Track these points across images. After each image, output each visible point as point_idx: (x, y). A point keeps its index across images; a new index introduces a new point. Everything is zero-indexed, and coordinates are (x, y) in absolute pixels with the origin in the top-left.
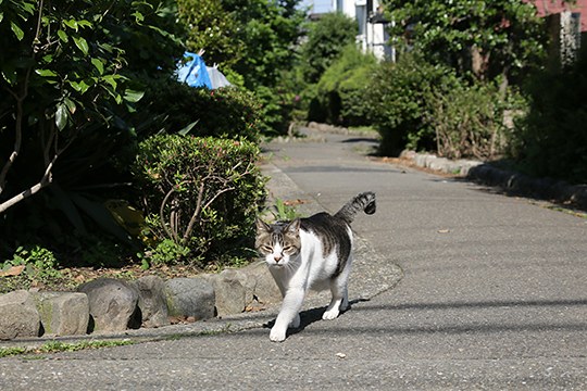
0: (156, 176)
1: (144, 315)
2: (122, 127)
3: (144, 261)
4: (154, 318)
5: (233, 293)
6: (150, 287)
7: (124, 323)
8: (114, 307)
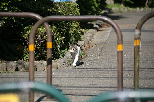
0: (26, 38)
1: (19, 69)
2: (19, 24)
3: (22, 59)
4: (21, 70)
5: (41, 66)
6: (20, 63)
7: (14, 70)
8: (12, 67)
